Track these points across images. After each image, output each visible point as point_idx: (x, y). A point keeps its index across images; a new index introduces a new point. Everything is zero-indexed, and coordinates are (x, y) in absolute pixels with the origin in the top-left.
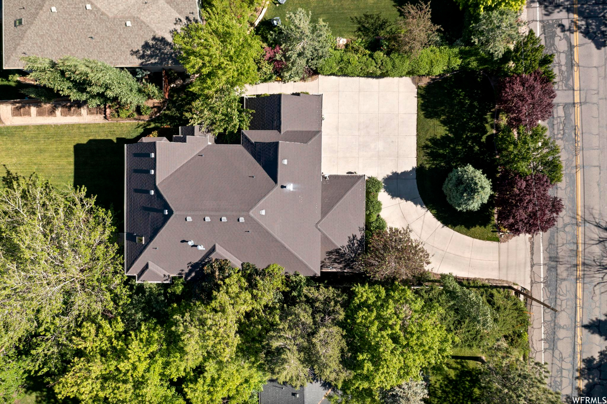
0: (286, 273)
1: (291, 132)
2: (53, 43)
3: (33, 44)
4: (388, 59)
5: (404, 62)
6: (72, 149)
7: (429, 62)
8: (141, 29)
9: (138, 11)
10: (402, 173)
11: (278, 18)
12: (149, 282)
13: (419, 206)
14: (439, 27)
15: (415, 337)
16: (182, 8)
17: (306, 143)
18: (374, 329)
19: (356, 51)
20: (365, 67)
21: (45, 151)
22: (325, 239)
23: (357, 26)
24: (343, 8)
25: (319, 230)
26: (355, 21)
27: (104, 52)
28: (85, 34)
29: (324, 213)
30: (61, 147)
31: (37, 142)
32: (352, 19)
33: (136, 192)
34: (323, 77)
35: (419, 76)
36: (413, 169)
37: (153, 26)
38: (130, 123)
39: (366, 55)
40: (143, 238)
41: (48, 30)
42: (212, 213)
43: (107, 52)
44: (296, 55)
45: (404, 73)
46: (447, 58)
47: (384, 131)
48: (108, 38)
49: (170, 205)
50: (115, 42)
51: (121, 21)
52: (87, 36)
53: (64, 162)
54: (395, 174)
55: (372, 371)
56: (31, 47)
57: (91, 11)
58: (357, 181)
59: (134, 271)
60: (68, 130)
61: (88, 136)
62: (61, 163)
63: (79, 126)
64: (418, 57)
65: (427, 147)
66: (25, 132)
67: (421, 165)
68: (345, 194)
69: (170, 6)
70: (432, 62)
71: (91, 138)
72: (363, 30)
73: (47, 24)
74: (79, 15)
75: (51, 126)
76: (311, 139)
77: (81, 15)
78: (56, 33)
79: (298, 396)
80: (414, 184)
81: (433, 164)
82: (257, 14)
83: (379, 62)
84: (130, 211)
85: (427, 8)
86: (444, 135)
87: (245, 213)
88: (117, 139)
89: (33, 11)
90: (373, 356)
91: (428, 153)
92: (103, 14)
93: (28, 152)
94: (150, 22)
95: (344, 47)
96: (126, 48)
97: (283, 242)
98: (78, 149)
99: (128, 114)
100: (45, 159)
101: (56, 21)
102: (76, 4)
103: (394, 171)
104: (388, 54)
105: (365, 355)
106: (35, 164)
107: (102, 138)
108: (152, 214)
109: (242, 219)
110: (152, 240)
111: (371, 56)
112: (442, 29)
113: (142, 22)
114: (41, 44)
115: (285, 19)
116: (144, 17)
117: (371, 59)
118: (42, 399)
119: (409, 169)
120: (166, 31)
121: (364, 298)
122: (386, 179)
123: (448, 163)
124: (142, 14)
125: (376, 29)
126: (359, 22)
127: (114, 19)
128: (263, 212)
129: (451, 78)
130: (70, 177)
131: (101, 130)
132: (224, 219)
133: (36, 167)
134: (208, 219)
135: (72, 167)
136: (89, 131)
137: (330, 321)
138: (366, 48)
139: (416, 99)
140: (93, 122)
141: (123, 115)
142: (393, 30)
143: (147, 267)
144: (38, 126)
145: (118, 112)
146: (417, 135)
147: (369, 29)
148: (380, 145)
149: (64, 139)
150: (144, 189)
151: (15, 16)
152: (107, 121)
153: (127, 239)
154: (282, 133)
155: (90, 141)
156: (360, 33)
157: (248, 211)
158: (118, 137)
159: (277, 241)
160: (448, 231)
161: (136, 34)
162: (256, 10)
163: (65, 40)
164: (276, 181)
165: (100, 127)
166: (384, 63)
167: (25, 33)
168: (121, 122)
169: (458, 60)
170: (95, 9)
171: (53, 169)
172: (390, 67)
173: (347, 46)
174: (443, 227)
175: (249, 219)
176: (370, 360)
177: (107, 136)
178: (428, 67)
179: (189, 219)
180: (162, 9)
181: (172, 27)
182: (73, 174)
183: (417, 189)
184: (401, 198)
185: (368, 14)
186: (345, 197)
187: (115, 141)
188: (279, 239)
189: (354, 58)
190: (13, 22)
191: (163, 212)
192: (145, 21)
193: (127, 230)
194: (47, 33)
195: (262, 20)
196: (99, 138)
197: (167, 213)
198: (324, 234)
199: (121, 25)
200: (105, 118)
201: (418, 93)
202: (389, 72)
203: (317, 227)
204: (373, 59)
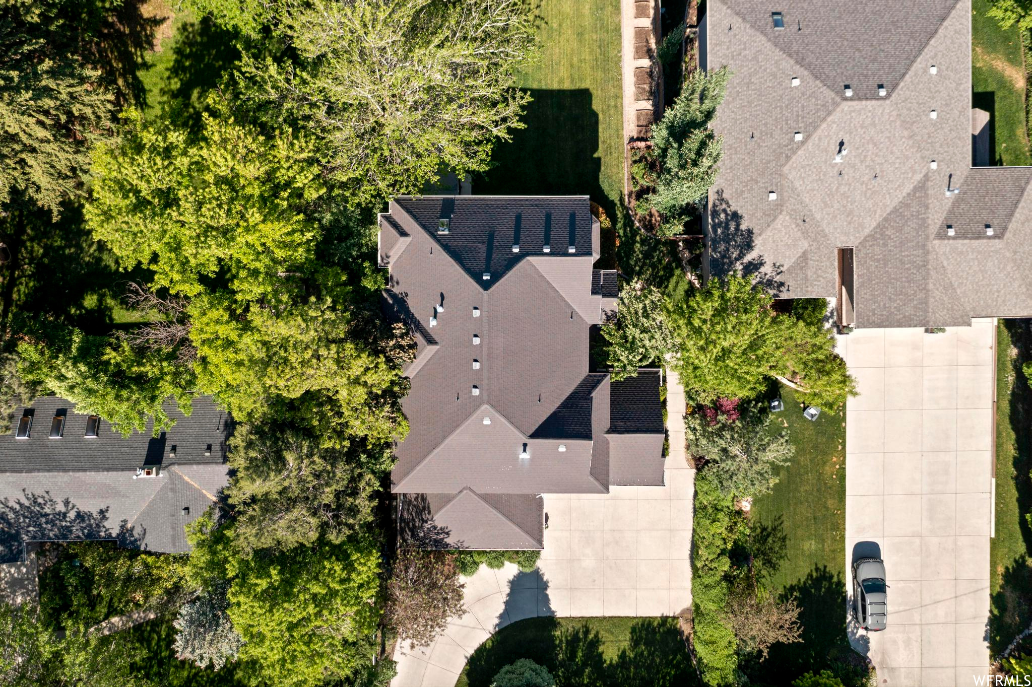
0: (396, 444)
1: (608, 448)
2: (745, 76)
3: (745, 44)
4: (718, 578)
5: (714, 602)
6: (583, 86)
7: (713, 639)
8: (764, 214)
9: (792, 210)
10: (547, 595)
11: (782, 408)
12: (379, 234)
13: (497, 621)
14: (765, 654)
15: (304, 648)
16: (797, 274)
17: (591, 474)
18: (316, 589)
19: (731, 530)
20: (706, 543)
21: (580, 41)
22: (446, 499)
23: (769, 524)
24: (796, 504)
25: (461, 492)
26: (776, 523)
27: (731, 154)
28: (759, 126)
29: (486, 498)
30: (587, 68)
31: (595, 29)
32: (779, 518)
33: (516, 217)
34: (693, 476)
35: (693, 620)
36: (553, 612)
37: (769, 232)
38: (623, 179)
39: (725, 543)
40: (447, 233)
41: (765, 70)
42: (485, 349)
43: (731, 158)
44: (724, 446)
45: (698, 601)
46: (719, 666)
47: (611, 568)
48: (751, 162)
49: (497, 284)
50: (746, 173)
51: (776, 185)
52: (756, 129)
53: (563, 72)
54: (545, 586)
55: (255, 590)
56: (740, 40)
57: (792, 139)
58: (534, 538)
59: (395, 210)
60: (612, 78)
61: (603, 111)
62: (562, 68)
63: (619, 96)
64: (721, 623)
65: (587, 632)
66: (610, 8)
67: (559, 623)
68: (514, 523)
69: (800, 257)
70: (713, 643)
71: (601, 116)
72: (763, 534)
73: (774, 69)
74: (787, 120)
75: (620, 51)
76: (597, 479)
77: (787, 124)
78: (760, 82)
79: (207, 454)
80: (529, 612)
81: (561, 641)
82: (788, 375)
83: (714, 565)
84: (487, 205)
85: (792, 637)
86: (605, 657)
87: (485, 397)
88: (599, 159)
89: (795, 47)
90: (276, 589)
91: (578, 633)
92: (788, 158)
93: (579, 14)
94: (775, 229)
95: (737, 508)
96: (737, 189)
97: (442, 446)
98: (584, 96)
99: (637, 177)
100: (568, 41)
101: (779, 83)
102: (803, 118)
103: (549, 584)
104: (727, 578)
105: (278, 578)
106: (560, 25)
107: (600, 134)
108: (483, 248)
109: (476, 392)
110: (444, 250)
111: (723, 552)
112: (763, 659)
113: (775, 218)
114: (745, 56)
115: (780, 416)
116: (783, 219)
117: (719, 551)
118: (189, 33)
119: (553, 606)
120: (761, 251)
121: (360, 568)
122: (538, 573)
123: (562, 664)
124: (787, 218)
125: (764, 554)
126: (774, 529)
127: (780, 175)
128: (487, 422)
129: (691, 666)
130: (540, 81)
131: (612, 132)
132: (477, 366)
133: (555, 26)
134: (476, 341)
135: (555, 86)
136: (612, 112)
137: (325, 519)
138: (735, 542)
139: (659, 615)
140: (625, 119)
141: (635, 169)
142: (763, 580)
143: (403, 234)
144: (620, 29)
145: (640, 161)
146: (605, 618)
147: (764, 543)
148: (589, 563)
149: (600, 73)
150: (522, 232)
151: (788, 13)
152: (626, 141)
153: (444, 200)
154: (606, 435)
155: (596, 115)
156: (759, 530)
157: (489, 403)
158: (603, 160)
159: (444, 438)
160: (460, 665)
161: (757, 206)
162: (794, 373)
163: (750, 95)
164: (533, 436)
165: (617, 130)
166: (712, 572)
167: (762, 32)
168: (625, 165)
169: (716, 682)
170: (795, 146)
171: (552, 55)
172: (707, 580)
173: (739, 513)
174: (466, 657)
175: (477, 403)
176: (271, 586)
177: (604, 142)
178: (706, 637)
179: (476, 313)
180: (794, 245)
181: (768, 260)
182: (544, 87)
183: (523, 618)
184: (508, 595)
185: (788, 542)
186: (510, 523)
187: (595, 155)
188: (447, 441)
189: (720, 528)
190: (779, 10)
191: (487, 271)
192: (777, 220)
193: (458, 200)
194: (760, 68)
195: (780, 383)
196: (600, 130)
197: (485, 278)
198: (454, 497)
199: (772, 185)
200: (632, 140)
201: (667, 617)
202: (699, 580)
203: (464, 489)
204: (719, 555)
